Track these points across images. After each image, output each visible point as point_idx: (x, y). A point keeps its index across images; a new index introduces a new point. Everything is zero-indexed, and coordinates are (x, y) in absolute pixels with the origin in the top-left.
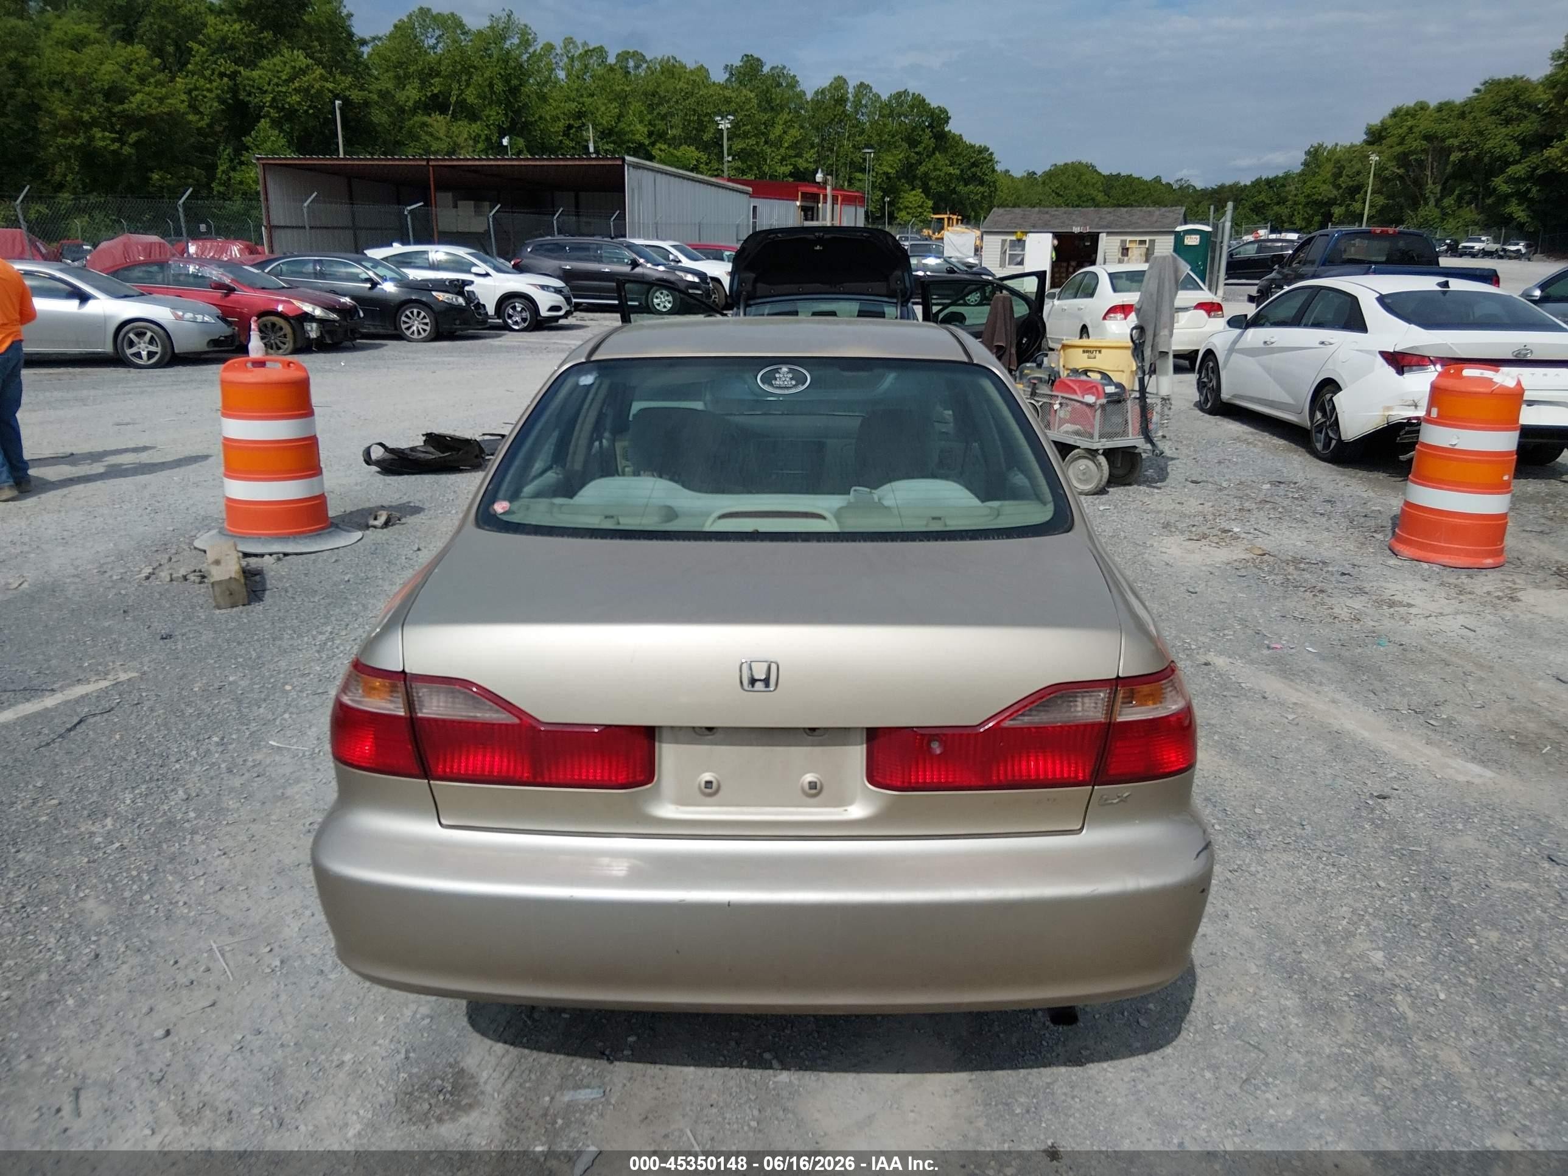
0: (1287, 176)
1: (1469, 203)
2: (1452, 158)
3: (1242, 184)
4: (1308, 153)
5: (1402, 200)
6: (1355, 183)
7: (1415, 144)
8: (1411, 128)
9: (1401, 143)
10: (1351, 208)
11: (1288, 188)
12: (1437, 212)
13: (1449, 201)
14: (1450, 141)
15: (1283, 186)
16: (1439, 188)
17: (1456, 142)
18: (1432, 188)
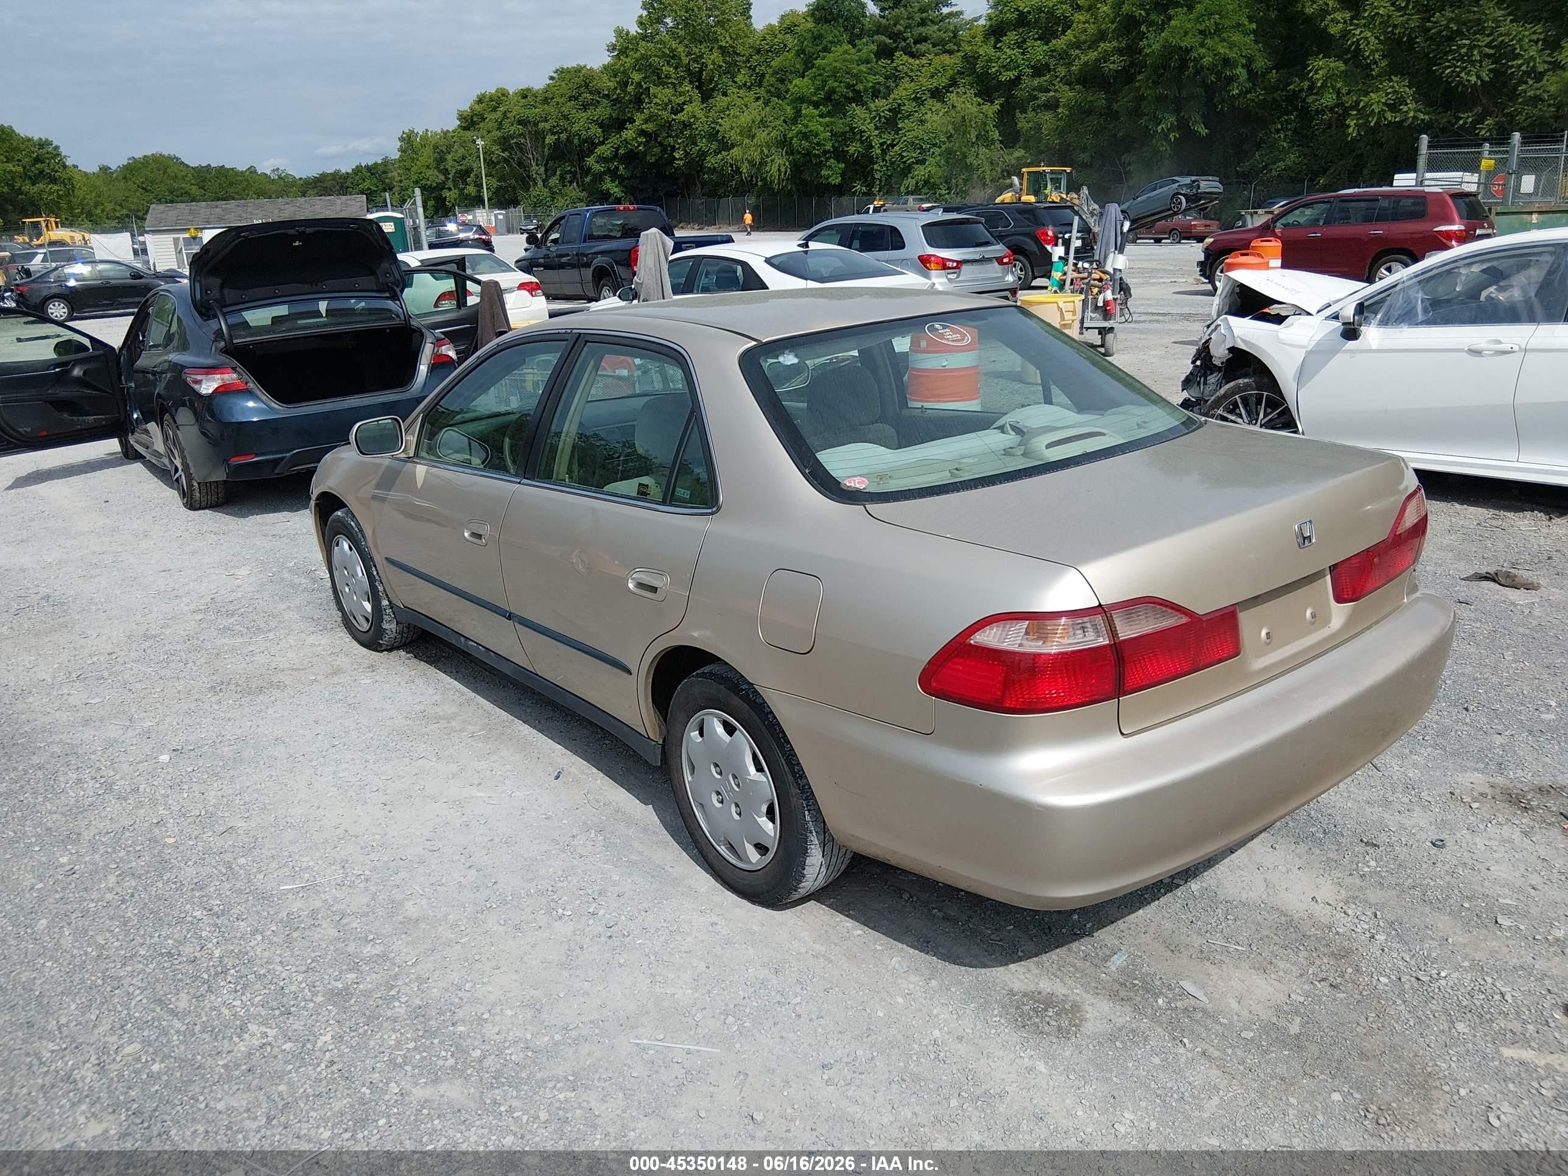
0: (386, 162)
1: (571, 182)
2: (547, 141)
3: (344, 171)
4: (401, 139)
5: (513, 182)
6: (463, 167)
7: (512, 128)
8: (505, 113)
9: (499, 129)
10: (466, 191)
11: (390, 175)
12: (546, 192)
13: (554, 181)
14: (541, 125)
15: (385, 172)
16: (543, 169)
17: (547, 126)
18: (537, 169)
